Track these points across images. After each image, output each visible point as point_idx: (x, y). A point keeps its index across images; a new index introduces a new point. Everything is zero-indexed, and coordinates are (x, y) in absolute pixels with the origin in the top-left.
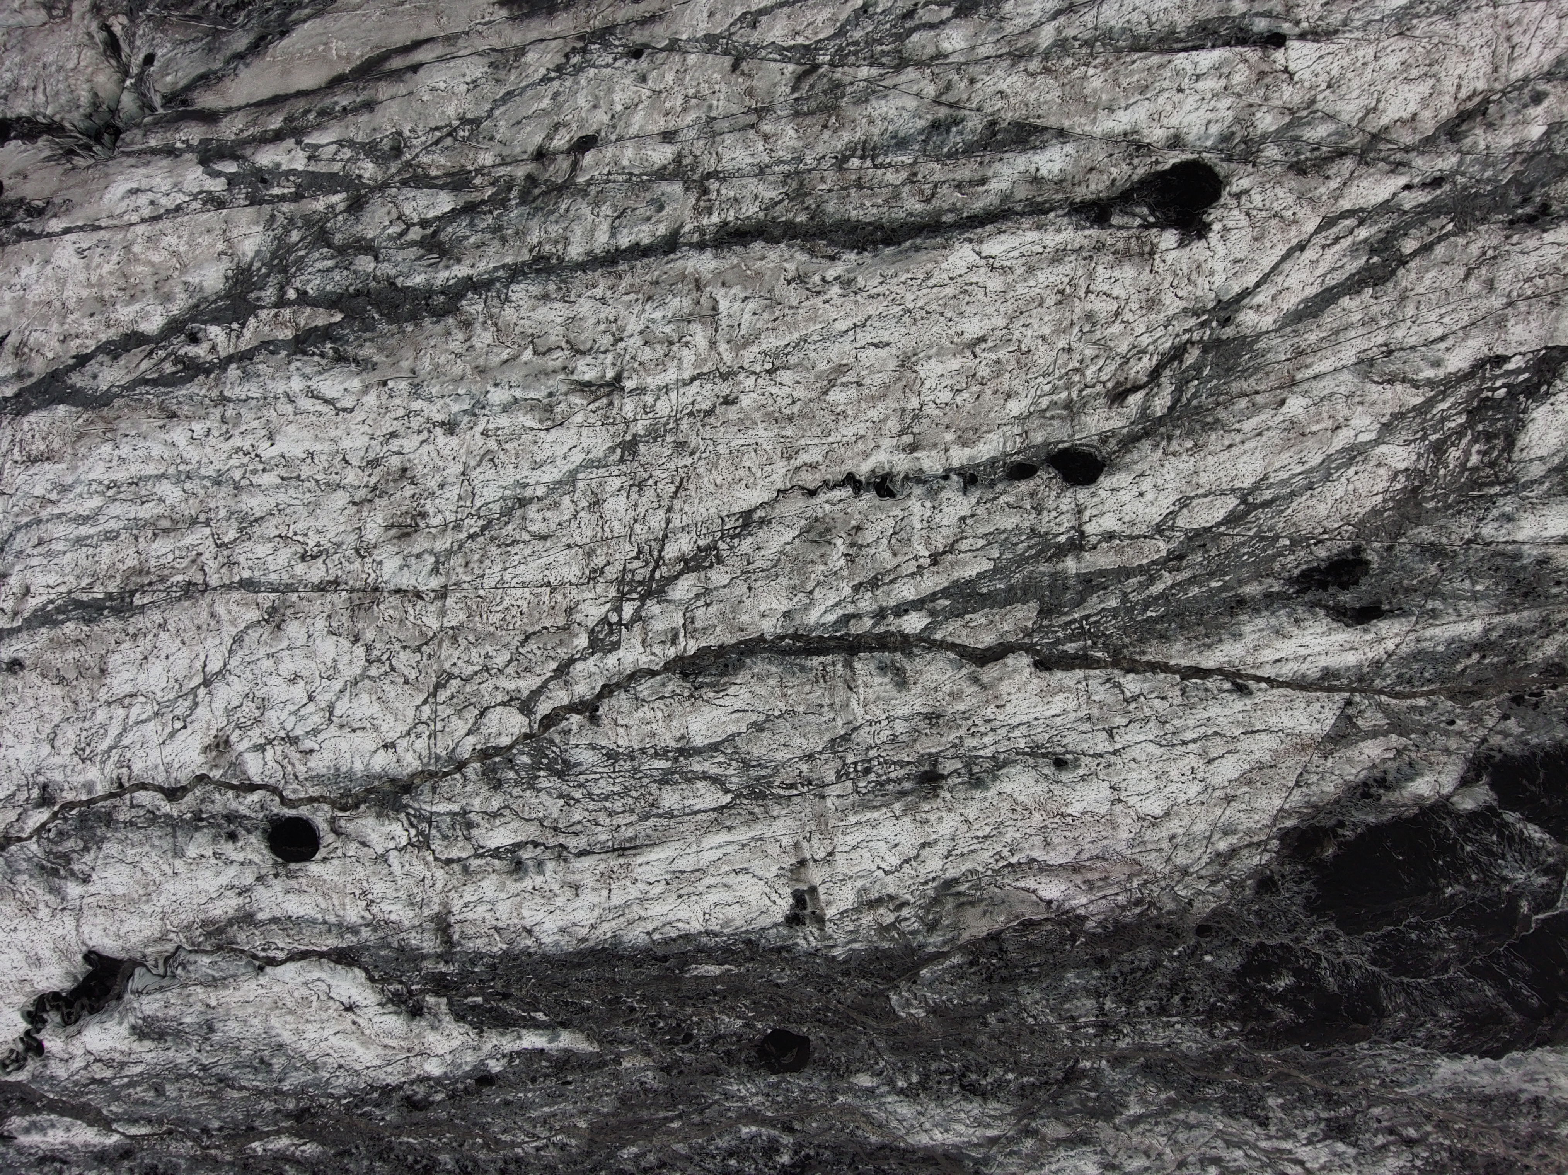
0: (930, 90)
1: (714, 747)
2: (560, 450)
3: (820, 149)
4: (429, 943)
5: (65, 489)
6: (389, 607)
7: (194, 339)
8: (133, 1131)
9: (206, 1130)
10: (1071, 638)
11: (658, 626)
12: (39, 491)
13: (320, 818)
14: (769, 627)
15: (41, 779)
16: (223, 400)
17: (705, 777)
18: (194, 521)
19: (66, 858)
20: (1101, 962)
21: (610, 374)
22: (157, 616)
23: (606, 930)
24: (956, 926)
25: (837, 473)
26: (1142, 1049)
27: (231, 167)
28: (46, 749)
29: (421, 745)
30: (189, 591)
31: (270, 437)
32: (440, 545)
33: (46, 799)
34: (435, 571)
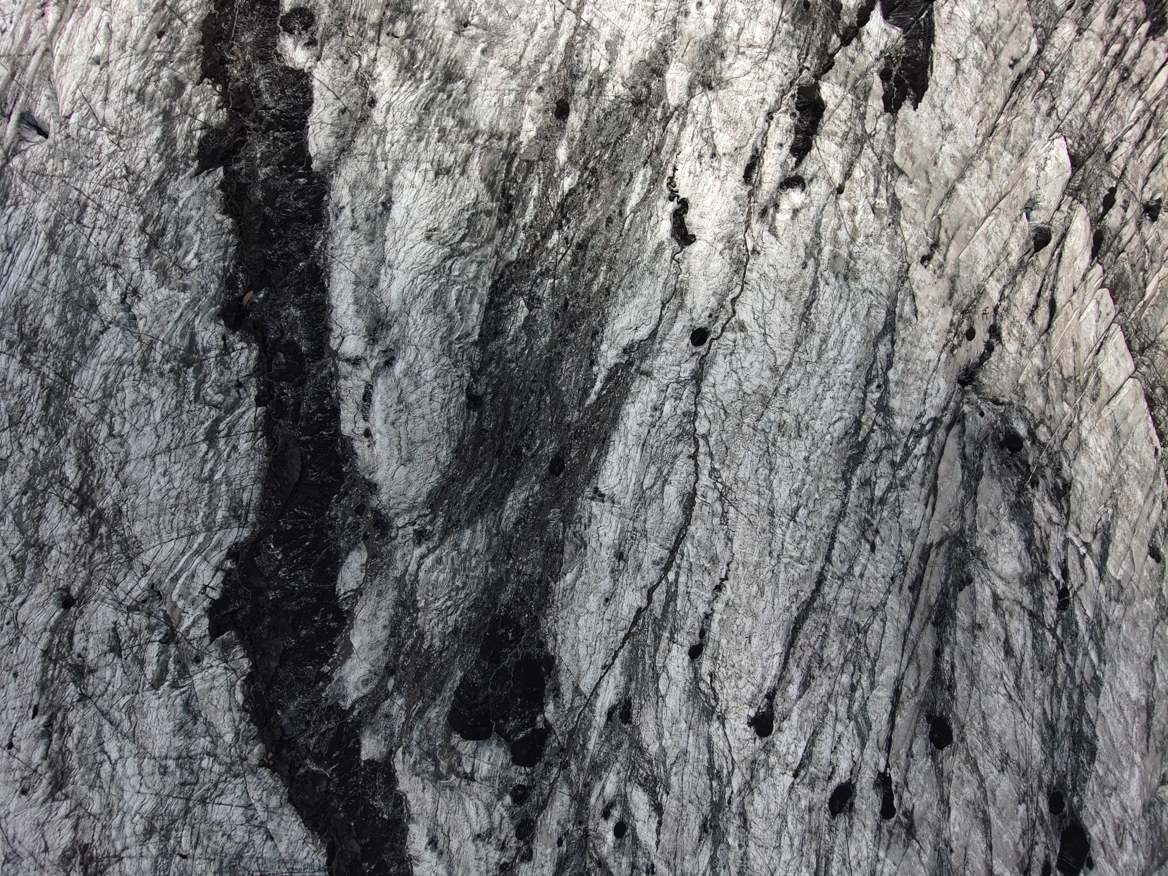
0: (834, 664)
1: (662, 492)
2: (781, 491)
3: (833, 621)
4: (645, 366)
5: (854, 316)
6: (759, 408)
7: (879, 386)
8: (628, 221)
9: (617, 251)
10: (644, 622)
11: (710, 493)
12: (858, 305)
13: (702, 349)
14: (692, 529)
15: (762, 253)
16: (853, 387)
17: (654, 484)
18: (819, 357)
19: (731, 249)
20: (540, 582)
21: (797, 519)
22: (795, 329)
23: (622, 428)
24: (571, 541)
25: (731, 575)
26: (508, 581)
27: (928, 428)
28: (771, 262)
29: (709, 396)
30: (798, 344)
31: (833, 398)
32: (770, 436)
33: (754, 251)
34: (763, 430)
